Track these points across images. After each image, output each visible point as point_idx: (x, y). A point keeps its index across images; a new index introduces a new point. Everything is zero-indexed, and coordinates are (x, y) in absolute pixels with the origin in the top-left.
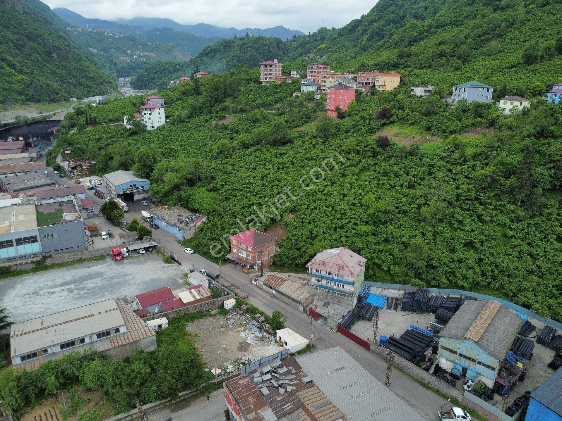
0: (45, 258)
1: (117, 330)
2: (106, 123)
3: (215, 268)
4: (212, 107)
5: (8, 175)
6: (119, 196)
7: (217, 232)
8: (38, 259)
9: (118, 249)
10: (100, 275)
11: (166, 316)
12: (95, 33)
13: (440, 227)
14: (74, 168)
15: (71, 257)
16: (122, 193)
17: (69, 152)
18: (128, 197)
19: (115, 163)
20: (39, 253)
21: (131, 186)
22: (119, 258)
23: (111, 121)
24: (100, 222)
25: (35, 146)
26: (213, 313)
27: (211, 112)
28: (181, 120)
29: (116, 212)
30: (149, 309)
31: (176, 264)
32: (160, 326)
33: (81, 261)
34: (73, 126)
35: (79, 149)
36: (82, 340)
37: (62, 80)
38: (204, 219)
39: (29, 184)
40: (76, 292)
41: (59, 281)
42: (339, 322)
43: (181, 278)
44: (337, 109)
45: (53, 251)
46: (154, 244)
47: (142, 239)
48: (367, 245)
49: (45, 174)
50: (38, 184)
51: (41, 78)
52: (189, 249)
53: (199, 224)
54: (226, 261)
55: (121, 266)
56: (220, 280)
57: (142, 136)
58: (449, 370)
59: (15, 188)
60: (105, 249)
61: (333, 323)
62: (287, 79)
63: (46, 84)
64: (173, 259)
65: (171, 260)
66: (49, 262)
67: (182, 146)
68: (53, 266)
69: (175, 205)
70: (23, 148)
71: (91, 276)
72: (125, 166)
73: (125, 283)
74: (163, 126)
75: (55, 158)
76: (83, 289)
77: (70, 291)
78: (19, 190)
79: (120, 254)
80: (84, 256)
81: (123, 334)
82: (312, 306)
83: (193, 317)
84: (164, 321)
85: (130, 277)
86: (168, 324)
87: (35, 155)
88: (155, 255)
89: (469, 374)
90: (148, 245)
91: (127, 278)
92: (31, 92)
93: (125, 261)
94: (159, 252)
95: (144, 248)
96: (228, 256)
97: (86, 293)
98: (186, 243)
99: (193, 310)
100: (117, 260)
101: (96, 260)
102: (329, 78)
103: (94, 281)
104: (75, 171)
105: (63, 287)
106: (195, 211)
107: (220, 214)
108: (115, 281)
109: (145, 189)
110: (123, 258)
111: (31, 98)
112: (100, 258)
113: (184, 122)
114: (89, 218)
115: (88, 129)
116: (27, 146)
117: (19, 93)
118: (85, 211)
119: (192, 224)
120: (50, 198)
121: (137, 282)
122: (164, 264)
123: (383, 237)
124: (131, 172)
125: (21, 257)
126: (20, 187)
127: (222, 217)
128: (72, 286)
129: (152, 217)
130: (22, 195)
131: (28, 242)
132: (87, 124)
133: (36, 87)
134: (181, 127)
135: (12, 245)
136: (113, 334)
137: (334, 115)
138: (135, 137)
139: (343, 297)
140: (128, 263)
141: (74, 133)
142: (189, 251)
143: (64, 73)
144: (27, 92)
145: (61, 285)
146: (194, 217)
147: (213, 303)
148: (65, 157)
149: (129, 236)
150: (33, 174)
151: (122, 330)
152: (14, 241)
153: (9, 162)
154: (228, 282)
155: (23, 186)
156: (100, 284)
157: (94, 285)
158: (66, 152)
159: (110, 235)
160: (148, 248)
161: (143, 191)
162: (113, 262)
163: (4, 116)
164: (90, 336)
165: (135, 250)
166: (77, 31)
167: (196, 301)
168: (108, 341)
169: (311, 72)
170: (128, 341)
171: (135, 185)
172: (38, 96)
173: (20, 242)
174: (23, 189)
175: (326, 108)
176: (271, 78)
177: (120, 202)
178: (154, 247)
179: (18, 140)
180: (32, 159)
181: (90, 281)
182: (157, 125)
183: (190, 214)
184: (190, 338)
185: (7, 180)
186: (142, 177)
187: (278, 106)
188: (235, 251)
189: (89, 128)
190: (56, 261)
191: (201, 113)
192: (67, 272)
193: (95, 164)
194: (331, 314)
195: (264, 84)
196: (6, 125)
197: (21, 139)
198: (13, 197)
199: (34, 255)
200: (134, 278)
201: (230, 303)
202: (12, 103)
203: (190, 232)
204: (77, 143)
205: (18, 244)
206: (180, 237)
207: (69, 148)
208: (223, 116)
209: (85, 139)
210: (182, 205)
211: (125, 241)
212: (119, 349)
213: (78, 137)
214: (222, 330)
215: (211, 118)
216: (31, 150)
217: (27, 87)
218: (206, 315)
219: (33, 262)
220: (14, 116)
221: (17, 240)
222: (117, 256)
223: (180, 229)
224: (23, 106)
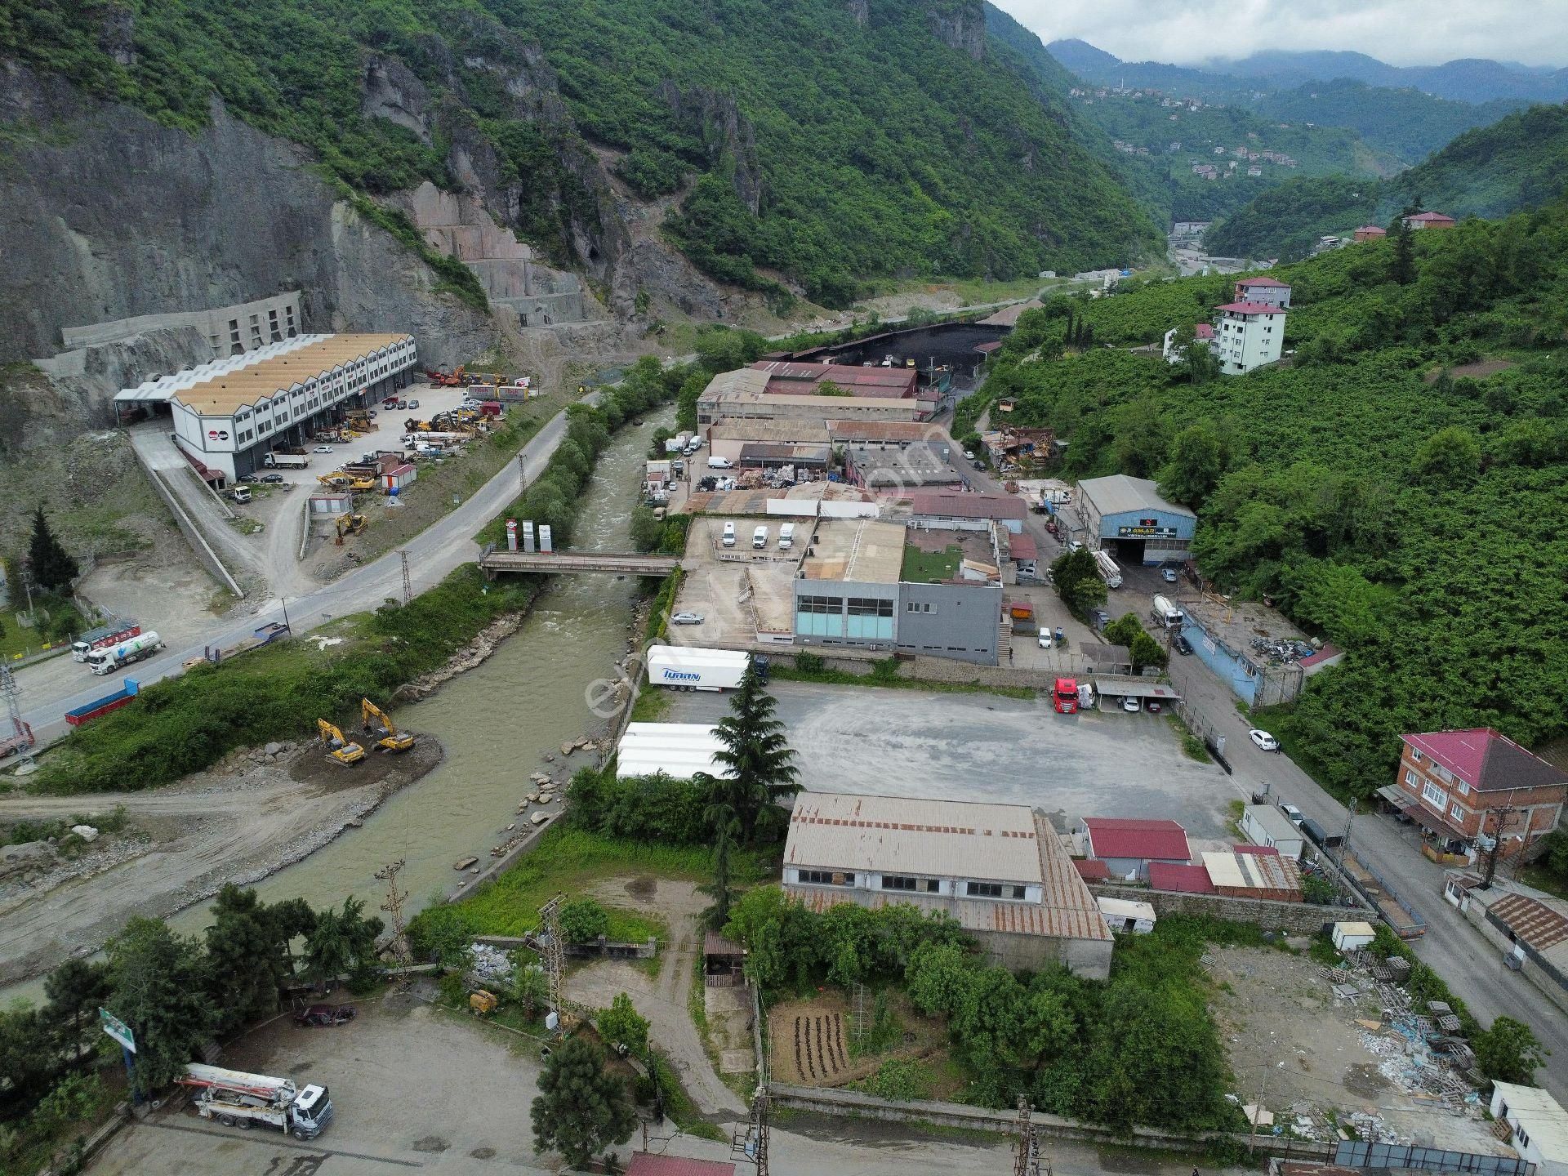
0: (899, 658)
1: (1020, 892)
2: (1117, 343)
3: (1333, 815)
4: (1439, 322)
6: (1107, 543)
7: (1366, 706)
8: (884, 656)
9: (1071, 682)
10: (1011, 735)
11: (1155, 901)
12: (1138, 101)
14: (1012, 451)
15: (959, 675)
16: (1115, 535)
17: (1009, 409)
18: (1128, 551)
19: (1113, 454)
20: (889, 643)
21: (1143, 522)
22: (1067, 706)
23: (1131, 339)
24: (1043, 600)
25: (937, 385)
26: (1293, 942)
27: (1431, 338)
28: (1330, 355)
29: (1087, 583)
30: (1116, 866)
31: (1217, 766)
32: (1131, 922)
33: (974, 687)
34: (1033, 343)
35: (1035, 405)
36: (933, 885)
37: (1030, 223)
38: (1333, 661)
40: (946, 760)
41: (917, 722)
43: (1222, 810)
45: (920, 649)
46: (1169, 693)
47: (1138, 671)
51: (984, 219)
52: (1265, 735)
53: (1314, 669)
54: (1375, 804)
55: (1069, 729)
56: (1337, 852)
57: (1203, 390)
60: (1040, 674)
63: (993, 232)
64: (1211, 749)
65: (1205, 750)
66: (905, 670)
67: (1315, 430)
68: (910, 683)
69: (1254, 598)
70: (910, 387)
71: (989, 733)
72: (1138, 467)
73: (1068, 777)
74: (1272, 368)
75: (975, 418)
76: (964, 757)
77: (935, 754)
79: (1073, 697)
80: (985, 678)
81: (1031, 906)
83: (1229, 934)
84: (1144, 914)
85: (1084, 765)
86: (1155, 925)
87: (930, 406)
88: (1164, 724)
90: (1150, 692)
91: (1074, 763)
92: (956, 251)
93: (1081, 719)
94: (1176, 719)
95: (1139, 699)
96: (1383, 791)
97: (968, 771)
98: (1260, 715)
99: (1233, 912)
100: (1061, 712)
101: (1010, 695)
103: (994, 745)
104: (1013, 459)
105: (921, 741)
106: (1309, 628)
107: (1388, 657)
108: (1043, 762)
109: (1180, 536)
110: (1079, 708)
111: (953, 266)
112: (1022, 692)
113: (1339, 361)
114: (1018, 584)
115: (1066, 355)
116: (921, 380)
117: (930, 255)
118: (1013, 565)
119: (1292, 666)
120: (941, 517)
121: (1100, 783)
122: (1182, 758)
124: (1151, 484)
125: (851, 643)
127: (1394, 668)
128: (942, 744)
129: (1179, 619)
131: (872, 611)
132: (1068, 340)
133: (968, 239)
134: (1326, 373)
135: (839, 611)
136: (1007, 896)
138: (1182, 390)
140: (1087, 728)
141: (1030, 363)
142: (1265, 739)
143: (1039, 205)
144: (947, 251)
145: (918, 734)
146: (1302, 646)
147: (1300, 914)
148: (998, 422)
149: (1107, 656)
151: (1033, 895)
152: (845, 603)
153: (875, 416)
154: (1365, 868)
156: (1004, 760)
157: (990, 756)
158: (1002, 408)
159: (1060, 641)
160: (1146, 702)
161: (1172, 542)
162: (1051, 713)
163: (889, 305)
164: (954, 881)
165: (1114, 697)
166: (1093, 98)
167: (1250, 891)
168: (990, 911)
170: (1037, 929)
171: (1154, 522)
172: (968, 260)
173: (856, 606)
177: (1105, 559)
178: (1166, 702)
179: (904, 366)
180: (923, 416)
181: (984, 745)
182: (1252, 362)
183: (1293, 633)
184: (1206, 988)
186: (1178, 503)
188: (1411, 782)
189: (1070, 354)
190: (920, 673)
191: (1398, 338)
192: (937, 706)
193: (1065, 449)
196: (886, 327)
197: (911, 363)
198: (865, 499)
199: (879, 645)
200: (1092, 770)
201: (1352, 934)
202: (909, 277)
203: (1282, 687)
204: (1032, 389)
205: (851, 612)
206: (1248, 693)
207: (1011, 399)
208: (1471, 355)
209: (1054, 381)
210: (1274, 603)
211: (1094, 665)
212: (1013, 942)
213: (1038, 373)
214: (1308, 1003)
215: (1428, 357)
216: (926, 392)
217: (950, 240)
218: (1269, 942)
219: (871, 662)
220: (907, 307)
221: (852, 601)
222: (1064, 700)
223: (1252, 671)
224: (933, 286)
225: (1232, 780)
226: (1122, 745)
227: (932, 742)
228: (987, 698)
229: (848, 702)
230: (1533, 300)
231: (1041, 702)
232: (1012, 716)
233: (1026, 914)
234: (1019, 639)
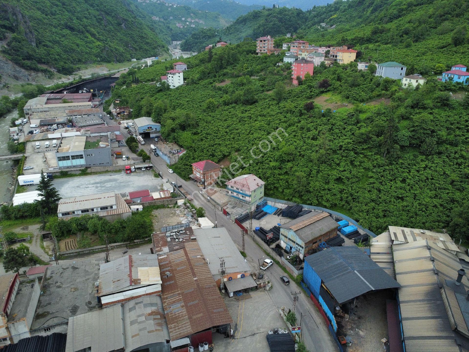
0: (87, 168)
1: (111, 207)
2: (146, 82)
3: (181, 182)
4: (217, 72)
5: (78, 117)
6: (141, 134)
7: (189, 161)
8: (83, 168)
9: (129, 166)
10: (115, 180)
11: (142, 204)
12: (159, 4)
13: (323, 167)
14: (119, 114)
15: (103, 169)
16: (142, 132)
17: (118, 102)
18: (146, 135)
19: (143, 112)
20: (84, 165)
21: (148, 128)
22: (128, 172)
23: (149, 80)
24: (125, 150)
25: (99, 97)
26: (170, 206)
27: (215, 76)
28: (194, 82)
29: (134, 143)
30: (135, 200)
31: (161, 178)
32: (138, 209)
33: (107, 172)
34: (124, 83)
35: (125, 100)
36: (93, 210)
37: (126, 45)
38: (185, 152)
39: (88, 123)
40: (100, 188)
41: (92, 182)
42: (236, 217)
43: (160, 186)
44: (298, 78)
45: (92, 165)
46: (151, 165)
47: (144, 161)
48: (274, 175)
49: (99, 117)
50: (93, 124)
51: (112, 44)
52: (171, 170)
53: (181, 155)
54: (190, 179)
55: (129, 177)
56: (181, 189)
57: (165, 93)
58: (284, 248)
59: (79, 125)
60: (122, 166)
61: (234, 217)
62: (275, 52)
63: (115, 48)
64: (159, 175)
65: (158, 175)
66: (89, 170)
67: (187, 101)
68: (91, 174)
69: (171, 142)
70: (90, 98)
71: (110, 181)
72: (148, 114)
73: (128, 186)
74: (181, 86)
75: (110, 105)
76: (104, 187)
77: (97, 187)
78: (82, 127)
79: (130, 169)
80: (109, 169)
81: (114, 209)
82: (225, 208)
83: (158, 207)
84: (140, 207)
85: (131, 183)
86: (143, 209)
87: (97, 103)
88: (150, 172)
89: (293, 250)
90: (147, 166)
91: (129, 183)
92: (104, 55)
93: (132, 174)
94: (153, 170)
95: (145, 167)
96: (190, 176)
97: (105, 189)
98: (170, 166)
99: (159, 203)
100: (127, 173)
101: (116, 172)
102: (304, 52)
103: (111, 183)
104: (119, 116)
105: (94, 185)
106: (181, 146)
107: (195, 150)
108: (122, 184)
109: (158, 130)
110: (131, 172)
111: (104, 59)
112: (118, 171)
113: (196, 83)
114: (119, 147)
115: (133, 86)
116: (94, 95)
117: (97, 56)
118: (117, 142)
119: (177, 155)
120: (98, 133)
121: (134, 186)
122: (153, 178)
123: (285, 170)
124: (150, 118)
125: (74, 167)
126: (82, 125)
127: (195, 151)
128: (99, 185)
129: (156, 149)
130: (82, 130)
131: (78, 158)
132: (133, 82)
133: (107, 51)
134: (192, 87)
135: (69, 159)
136: (109, 209)
137: (295, 82)
138: (161, 93)
139: (245, 204)
140: (133, 175)
141: (123, 89)
142: (171, 171)
143: (129, 39)
144: (101, 55)
145: (93, 184)
146: (179, 150)
147: (171, 201)
148: (116, 106)
149: (137, 159)
150: (92, 116)
151: (114, 207)
152: (70, 157)
153: (80, 108)
154: (185, 190)
155: (85, 124)
156: (114, 185)
157: (110, 185)
158: (116, 102)
159: (128, 158)
160: (147, 167)
161: (156, 132)
162: (125, 174)
163: (85, 73)
164: (97, 208)
165: (140, 168)
166: (145, 3)
167: (161, 198)
168: (106, 212)
169: (294, 46)
170: (116, 213)
171: (151, 128)
172: (109, 58)
173: (74, 157)
174: (84, 126)
175: (292, 77)
176: (264, 50)
177: (140, 138)
178: (151, 167)
179: (90, 92)
180: (95, 106)
181: (109, 183)
182: (177, 85)
183: (178, 148)
184: (152, 217)
185: (76, 120)
186: (156, 122)
187: (262, 73)
188: (195, 173)
189: (134, 85)
190: (93, 170)
191: (209, 77)
192: (98, 177)
193: (132, 112)
194: (233, 213)
195: (259, 55)
196: (84, 80)
197: (92, 91)
198: (77, 131)
199: (81, 166)
200: (133, 184)
201: (181, 202)
202: (91, 63)
203: (175, 159)
204: (124, 96)
205: (72, 159)
206: (168, 162)
207: (118, 99)
208: (223, 80)
209: (129, 93)
210: (175, 142)
211: (134, 162)
212: (111, 217)
213: (125, 91)
214: (171, 215)
215: (214, 81)
216: (96, 99)
217: (102, 51)
218: (166, 207)
219: (80, 170)
220: (91, 73)
221: (72, 156)
222: (128, 171)
223: (169, 157)
224: (98, 65)
225: (163, 180)
226: (140, 177)
227: (96, 185)
228: (110, 173)
229: (74, 181)
230: (235, 66)
231: (123, 172)
232: (116, 176)
233: (113, 212)
234: (118, 159)
